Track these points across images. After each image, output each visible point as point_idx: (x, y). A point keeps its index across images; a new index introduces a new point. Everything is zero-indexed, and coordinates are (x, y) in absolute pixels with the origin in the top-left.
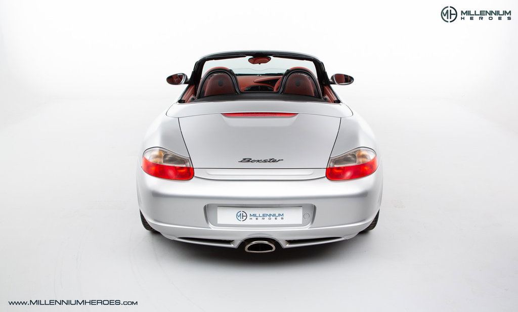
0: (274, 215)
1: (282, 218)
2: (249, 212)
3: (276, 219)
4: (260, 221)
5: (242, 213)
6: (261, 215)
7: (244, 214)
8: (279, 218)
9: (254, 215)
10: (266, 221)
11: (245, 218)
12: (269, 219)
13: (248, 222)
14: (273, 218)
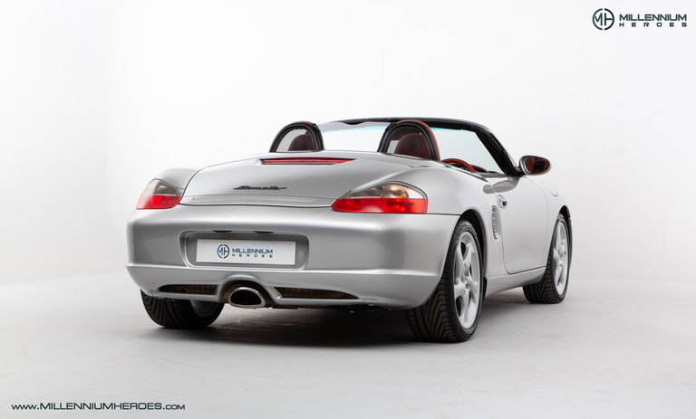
0: (261, 251)
1: (271, 256)
2: (233, 245)
3: (263, 256)
4: (244, 259)
5: (223, 247)
6: (246, 251)
7: (227, 249)
8: (267, 255)
9: (238, 250)
10: (252, 259)
11: (226, 253)
12: (256, 256)
13: (230, 259)
14: (260, 255)
